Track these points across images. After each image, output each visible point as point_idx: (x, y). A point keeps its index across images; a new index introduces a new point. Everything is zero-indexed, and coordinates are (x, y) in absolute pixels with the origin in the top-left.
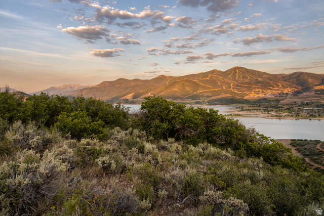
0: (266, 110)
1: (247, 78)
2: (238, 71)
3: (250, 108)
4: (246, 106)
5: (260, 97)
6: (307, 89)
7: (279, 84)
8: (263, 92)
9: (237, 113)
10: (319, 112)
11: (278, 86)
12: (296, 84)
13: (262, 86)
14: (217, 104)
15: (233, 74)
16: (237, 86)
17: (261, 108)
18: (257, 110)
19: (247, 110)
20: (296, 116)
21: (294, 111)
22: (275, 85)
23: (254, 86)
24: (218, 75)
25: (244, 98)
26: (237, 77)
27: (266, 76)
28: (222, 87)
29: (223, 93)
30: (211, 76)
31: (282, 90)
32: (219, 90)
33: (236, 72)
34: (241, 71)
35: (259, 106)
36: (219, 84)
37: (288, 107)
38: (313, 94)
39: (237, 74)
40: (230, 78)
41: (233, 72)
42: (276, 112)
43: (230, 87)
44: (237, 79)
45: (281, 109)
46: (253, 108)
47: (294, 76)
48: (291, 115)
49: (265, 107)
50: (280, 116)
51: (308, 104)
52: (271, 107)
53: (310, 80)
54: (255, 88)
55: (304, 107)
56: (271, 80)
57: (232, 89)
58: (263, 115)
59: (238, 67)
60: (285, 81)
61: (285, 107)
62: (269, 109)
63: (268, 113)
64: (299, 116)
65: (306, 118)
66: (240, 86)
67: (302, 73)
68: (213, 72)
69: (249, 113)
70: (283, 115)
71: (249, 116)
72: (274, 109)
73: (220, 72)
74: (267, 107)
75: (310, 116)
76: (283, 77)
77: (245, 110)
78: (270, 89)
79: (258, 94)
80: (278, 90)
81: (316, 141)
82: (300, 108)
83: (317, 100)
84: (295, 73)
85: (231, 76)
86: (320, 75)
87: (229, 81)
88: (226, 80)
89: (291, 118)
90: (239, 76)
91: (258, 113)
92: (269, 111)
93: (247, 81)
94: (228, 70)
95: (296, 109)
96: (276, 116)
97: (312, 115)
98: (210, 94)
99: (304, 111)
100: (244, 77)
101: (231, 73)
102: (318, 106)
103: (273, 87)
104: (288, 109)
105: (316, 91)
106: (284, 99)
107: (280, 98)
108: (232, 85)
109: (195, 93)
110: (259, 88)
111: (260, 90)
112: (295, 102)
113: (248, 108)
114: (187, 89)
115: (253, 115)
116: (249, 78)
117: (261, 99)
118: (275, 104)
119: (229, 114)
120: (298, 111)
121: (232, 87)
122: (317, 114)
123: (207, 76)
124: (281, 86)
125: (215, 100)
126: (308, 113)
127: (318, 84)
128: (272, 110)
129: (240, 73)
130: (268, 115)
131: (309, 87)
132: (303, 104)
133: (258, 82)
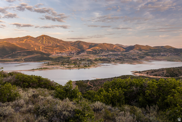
0: (63, 64)
1: (50, 43)
2: (44, 38)
3: (53, 63)
4: (50, 62)
5: (59, 56)
6: (83, 51)
7: (69, 47)
8: (60, 53)
9: (45, 67)
10: (88, 64)
11: (68, 49)
12: (78, 48)
13: (60, 49)
14: (31, 61)
15: (42, 40)
16: (45, 48)
17: (60, 63)
18: (57, 64)
19: (51, 64)
20: (78, 67)
21: (77, 64)
22: (67, 48)
23: (55, 49)
24: (31, 40)
25: (49, 56)
26: (44, 42)
27: (62, 42)
28: (35, 49)
29: (35, 53)
30: (26, 41)
31: (71, 51)
32: (32, 51)
33: (43, 39)
34: (47, 38)
35: (59, 62)
36: (32, 46)
37: (74, 62)
38: (86, 54)
39: (44, 40)
40: (39, 43)
41: (41, 38)
42: (68, 65)
43: (40, 49)
44: (44, 43)
45: (70, 63)
46: (55, 63)
47: (76, 43)
48: (75, 66)
49: (62, 62)
50: (70, 67)
51: (83, 60)
52: (65, 62)
53: (84, 46)
54: (56, 50)
55: (82, 62)
56: (64, 45)
57: (41, 50)
58: (61, 67)
59: (44, 35)
60: (72, 46)
61: (73, 62)
62: (64, 63)
63: (64, 66)
64: (79, 67)
65: (83, 68)
66: (46, 48)
67: (80, 42)
68: (27, 37)
69: (53, 66)
70: (72, 67)
71: (53, 68)
72: (67, 63)
73: (32, 37)
74: (63, 62)
75: (85, 66)
76: (71, 44)
77: (50, 65)
78: (65, 51)
79: (57, 54)
80: (68, 51)
81: (87, 80)
82: (80, 62)
83: (88, 57)
84: (77, 41)
85: (40, 41)
86: (88, 43)
87: (39, 45)
88: (37, 44)
89: (76, 68)
90: (46, 42)
91: (58, 66)
92: (64, 65)
93: (51, 45)
94: (38, 37)
95: (78, 62)
96: (68, 67)
97: (86, 66)
98: (25, 54)
99: (82, 64)
100: (49, 42)
101: (40, 39)
102: (88, 61)
103: (66, 49)
104: (74, 63)
105: (87, 52)
106: (72, 57)
107: (70, 57)
108: (41, 47)
109: (14, 53)
110: (58, 50)
111: (59, 51)
112: (78, 59)
113: (52, 63)
114: (7, 50)
115: (55, 68)
116: (52, 43)
117: (59, 57)
118: (67, 60)
119: (40, 68)
120: (79, 64)
121: (41, 49)
122: (88, 65)
123: (23, 40)
124: (70, 49)
125: (30, 58)
126: (84, 65)
127: (88, 48)
128: (66, 64)
129: (46, 40)
130: (64, 67)
131: (84, 50)
132: (81, 60)
133: (58, 46)
